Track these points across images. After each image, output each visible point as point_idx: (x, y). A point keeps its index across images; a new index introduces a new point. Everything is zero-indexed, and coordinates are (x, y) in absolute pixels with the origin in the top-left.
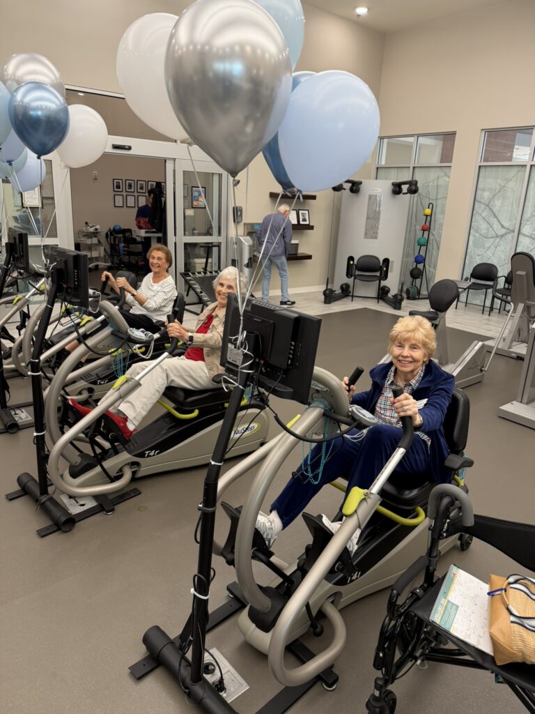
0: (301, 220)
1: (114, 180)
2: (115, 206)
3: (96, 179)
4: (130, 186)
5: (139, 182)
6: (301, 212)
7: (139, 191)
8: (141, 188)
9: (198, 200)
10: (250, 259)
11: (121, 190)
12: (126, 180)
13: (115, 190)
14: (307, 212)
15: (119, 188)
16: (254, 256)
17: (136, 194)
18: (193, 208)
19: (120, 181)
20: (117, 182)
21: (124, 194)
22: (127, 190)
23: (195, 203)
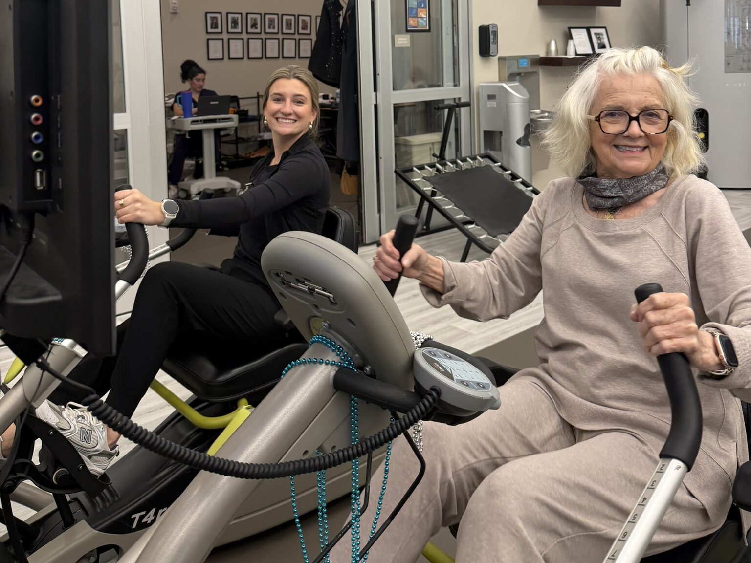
0: (596, 46)
1: (206, 13)
2: (209, 59)
3: (175, 13)
4: (235, 23)
5: (250, 16)
6: (593, 31)
7: (250, 30)
8: (254, 26)
9: (416, 16)
10: (527, 128)
11: (219, 30)
12: (227, 13)
13: (210, 30)
14: (603, 31)
15: (216, 27)
16: (532, 120)
17: (245, 36)
18: (408, 31)
19: (218, 16)
20: (213, 18)
21: (225, 36)
22: (230, 30)
23: (411, 22)
